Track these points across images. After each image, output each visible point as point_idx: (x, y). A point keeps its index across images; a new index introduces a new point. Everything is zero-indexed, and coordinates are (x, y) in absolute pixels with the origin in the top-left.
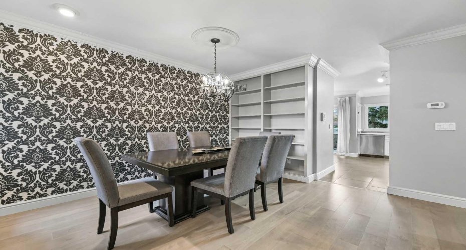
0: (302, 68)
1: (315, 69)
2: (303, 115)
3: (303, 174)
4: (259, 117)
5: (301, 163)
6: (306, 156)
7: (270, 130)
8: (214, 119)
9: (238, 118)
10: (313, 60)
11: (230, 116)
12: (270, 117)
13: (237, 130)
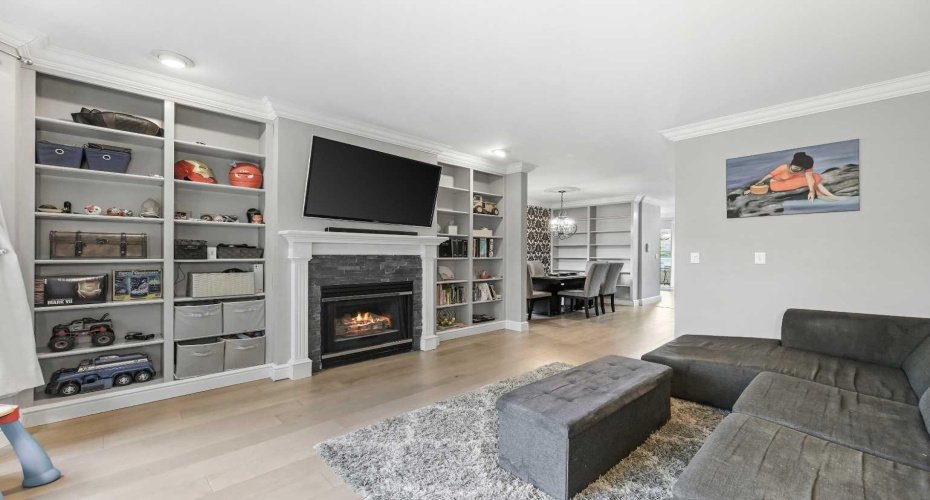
0: (628, 204)
1: (640, 204)
2: (629, 246)
3: (630, 299)
4: (585, 247)
5: (627, 289)
6: (631, 282)
7: (595, 260)
8: (538, 249)
9: (558, 247)
10: (638, 199)
11: (552, 244)
12: (596, 247)
13: (557, 260)
